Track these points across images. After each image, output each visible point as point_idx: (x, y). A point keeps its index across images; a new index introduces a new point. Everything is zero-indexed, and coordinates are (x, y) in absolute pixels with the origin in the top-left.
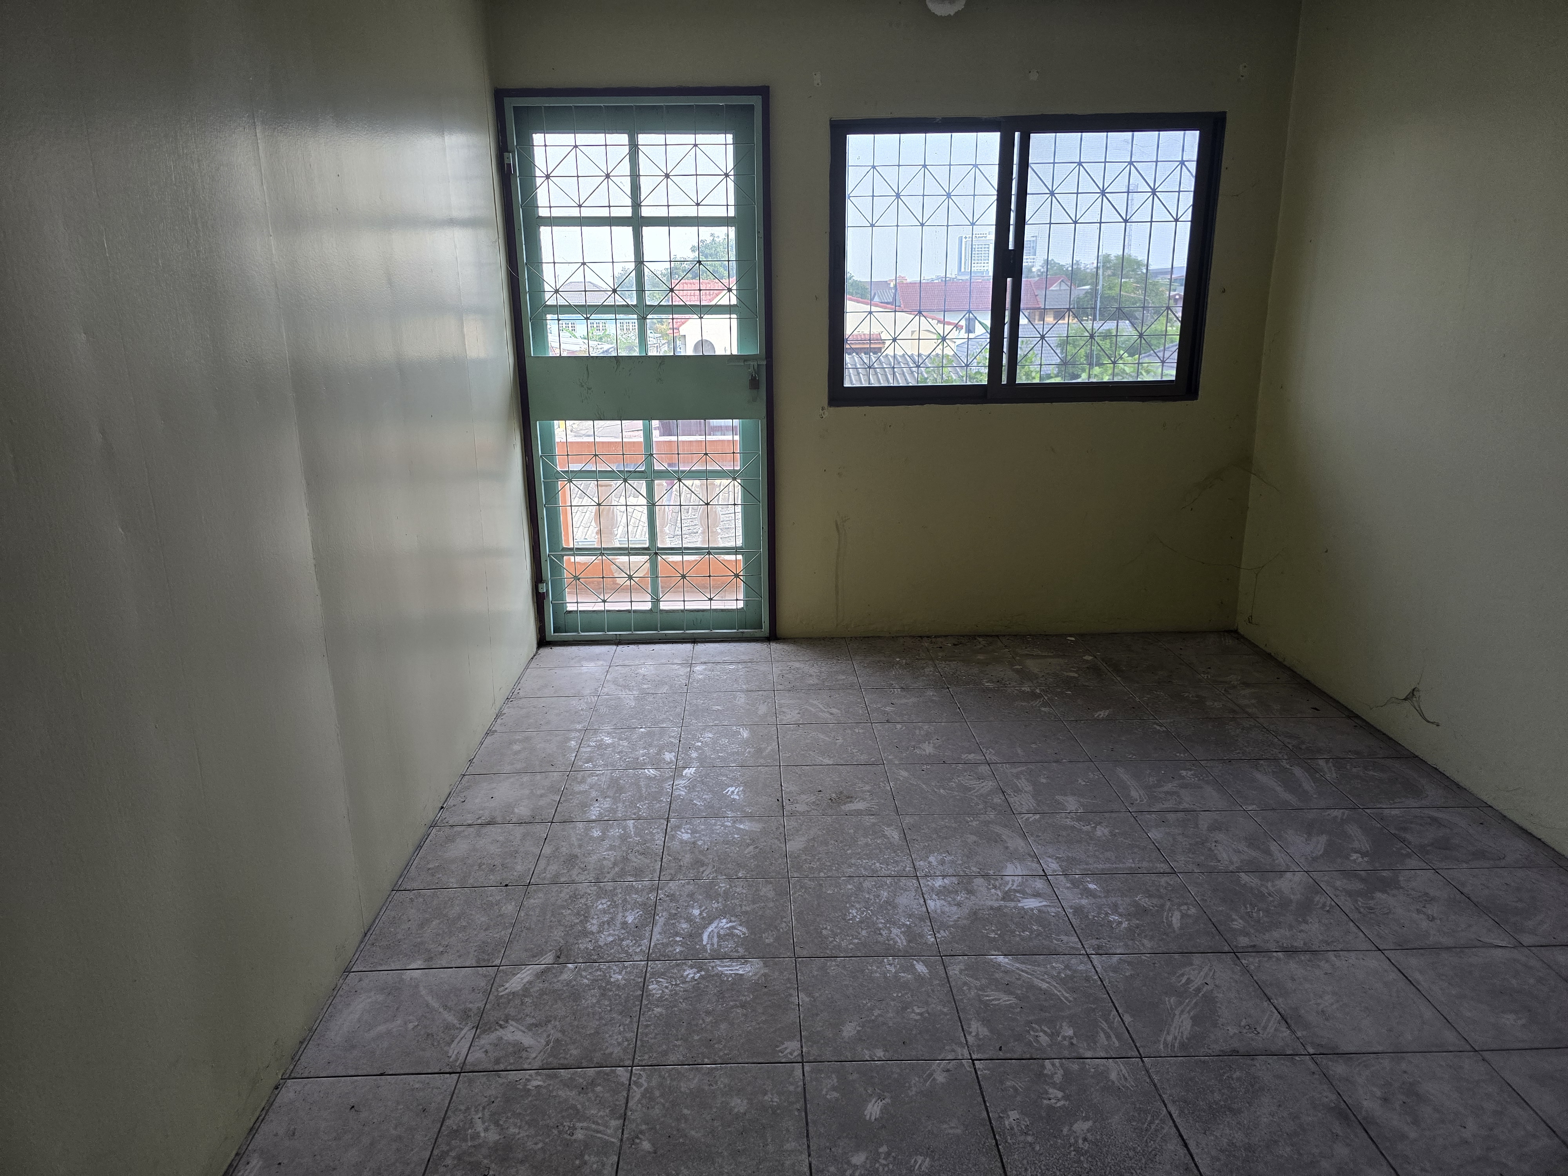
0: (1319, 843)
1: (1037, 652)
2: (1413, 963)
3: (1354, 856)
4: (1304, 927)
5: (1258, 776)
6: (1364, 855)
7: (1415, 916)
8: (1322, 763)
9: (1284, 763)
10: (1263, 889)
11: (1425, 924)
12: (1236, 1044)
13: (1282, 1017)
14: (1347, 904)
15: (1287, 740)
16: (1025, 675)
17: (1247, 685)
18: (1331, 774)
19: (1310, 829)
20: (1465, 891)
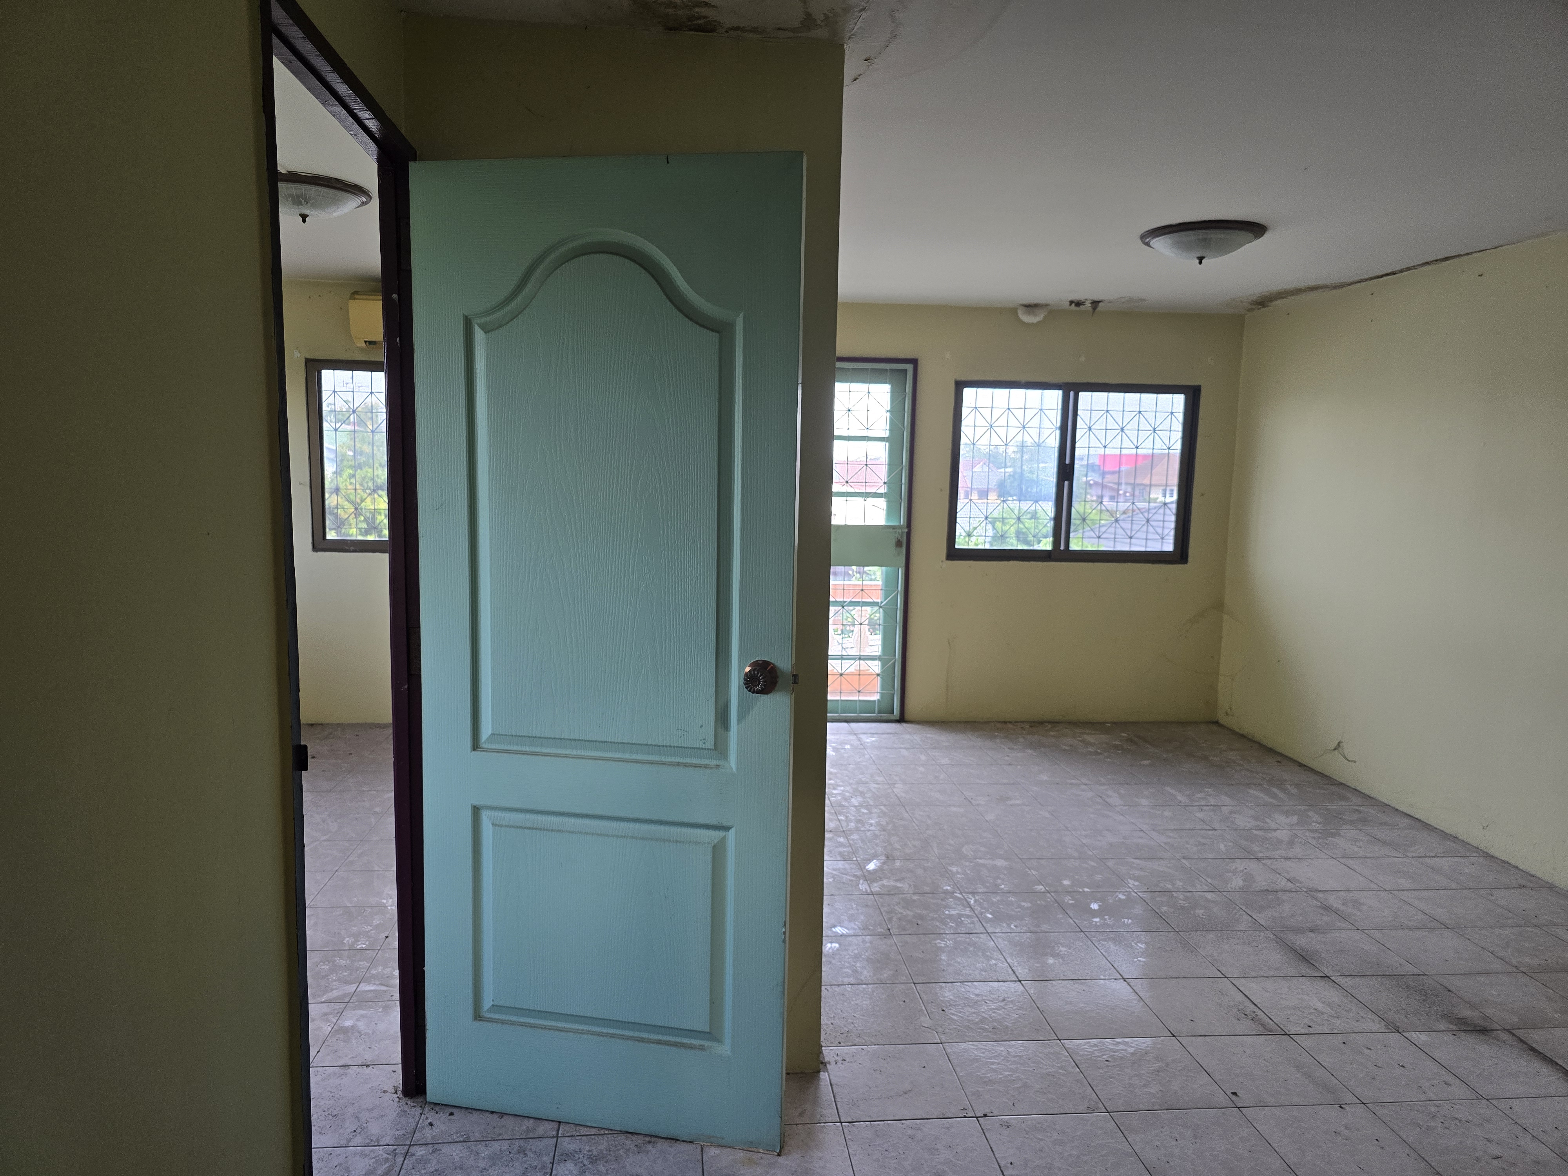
0: (1295, 819)
1: (1087, 731)
2: (1350, 862)
3: (1314, 824)
4: (1292, 850)
5: (1250, 791)
6: (1319, 824)
7: (1351, 846)
8: (1288, 786)
9: (1265, 786)
10: (1267, 836)
11: (1356, 849)
12: (1266, 888)
13: (1288, 880)
14: (1314, 842)
15: (1265, 776)
16: (1086, 743)
17: (1232, 750)
18: (1294, 791)
19: (1287, 813)
20: (1377, 837)
